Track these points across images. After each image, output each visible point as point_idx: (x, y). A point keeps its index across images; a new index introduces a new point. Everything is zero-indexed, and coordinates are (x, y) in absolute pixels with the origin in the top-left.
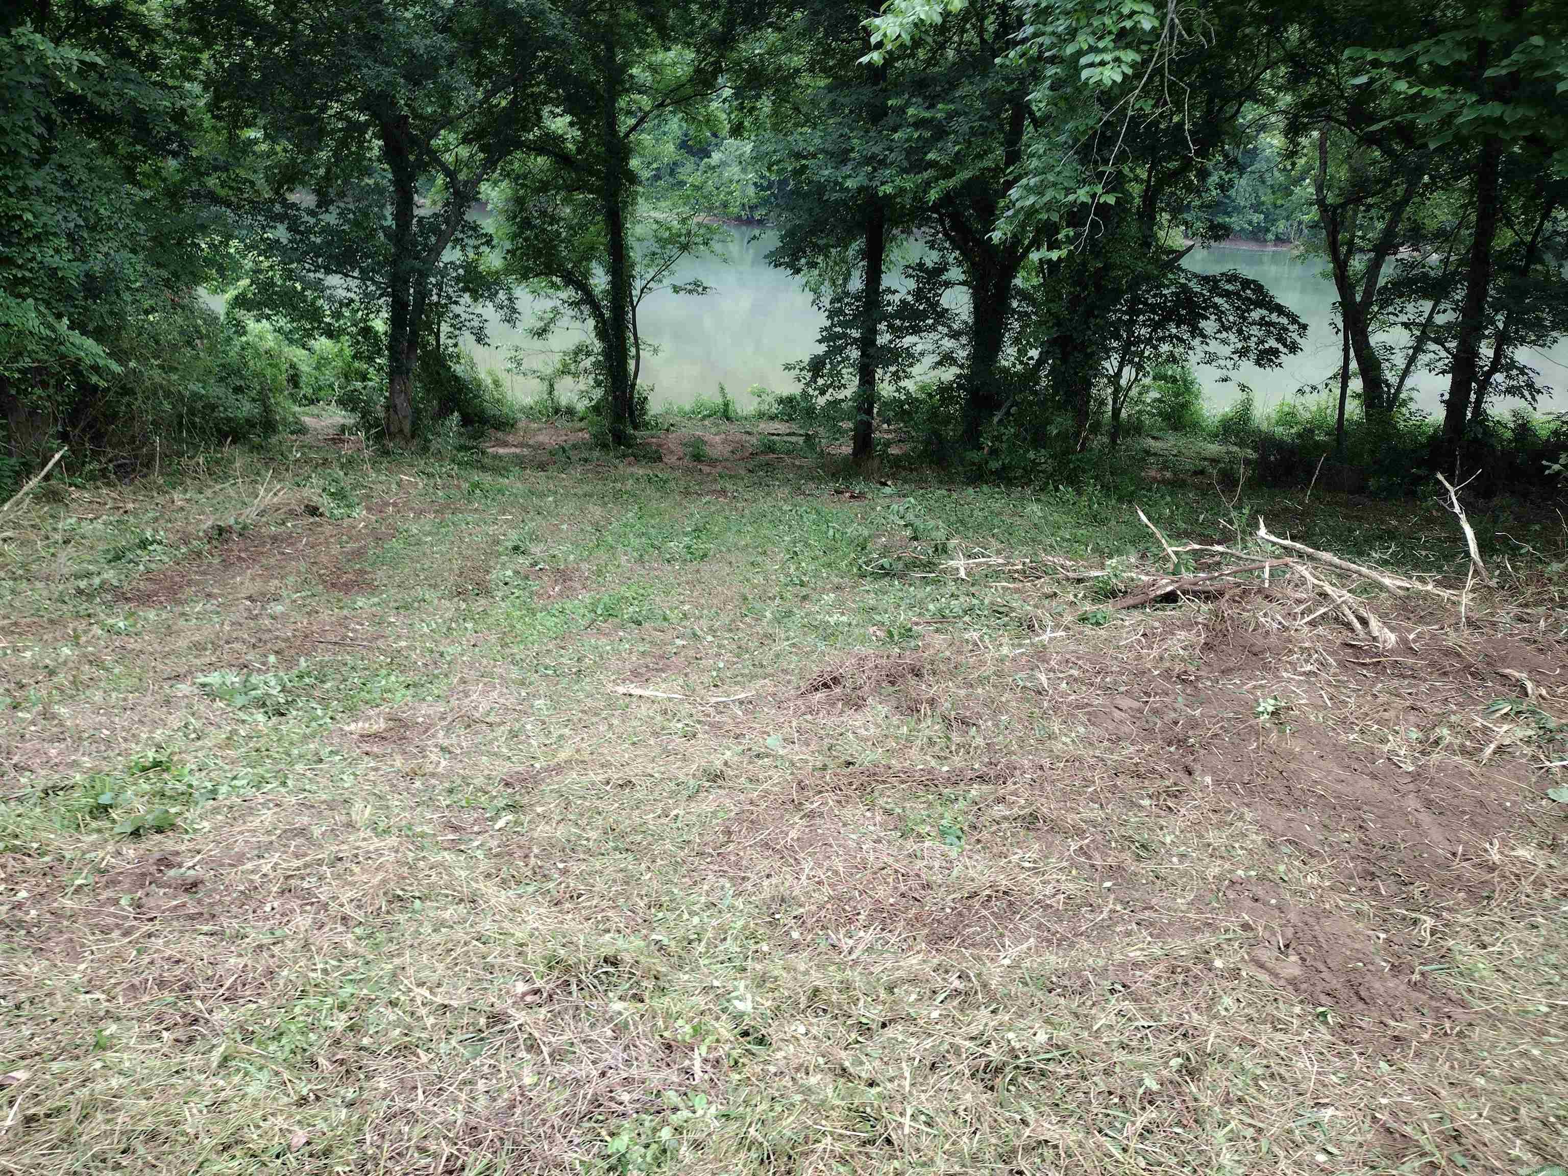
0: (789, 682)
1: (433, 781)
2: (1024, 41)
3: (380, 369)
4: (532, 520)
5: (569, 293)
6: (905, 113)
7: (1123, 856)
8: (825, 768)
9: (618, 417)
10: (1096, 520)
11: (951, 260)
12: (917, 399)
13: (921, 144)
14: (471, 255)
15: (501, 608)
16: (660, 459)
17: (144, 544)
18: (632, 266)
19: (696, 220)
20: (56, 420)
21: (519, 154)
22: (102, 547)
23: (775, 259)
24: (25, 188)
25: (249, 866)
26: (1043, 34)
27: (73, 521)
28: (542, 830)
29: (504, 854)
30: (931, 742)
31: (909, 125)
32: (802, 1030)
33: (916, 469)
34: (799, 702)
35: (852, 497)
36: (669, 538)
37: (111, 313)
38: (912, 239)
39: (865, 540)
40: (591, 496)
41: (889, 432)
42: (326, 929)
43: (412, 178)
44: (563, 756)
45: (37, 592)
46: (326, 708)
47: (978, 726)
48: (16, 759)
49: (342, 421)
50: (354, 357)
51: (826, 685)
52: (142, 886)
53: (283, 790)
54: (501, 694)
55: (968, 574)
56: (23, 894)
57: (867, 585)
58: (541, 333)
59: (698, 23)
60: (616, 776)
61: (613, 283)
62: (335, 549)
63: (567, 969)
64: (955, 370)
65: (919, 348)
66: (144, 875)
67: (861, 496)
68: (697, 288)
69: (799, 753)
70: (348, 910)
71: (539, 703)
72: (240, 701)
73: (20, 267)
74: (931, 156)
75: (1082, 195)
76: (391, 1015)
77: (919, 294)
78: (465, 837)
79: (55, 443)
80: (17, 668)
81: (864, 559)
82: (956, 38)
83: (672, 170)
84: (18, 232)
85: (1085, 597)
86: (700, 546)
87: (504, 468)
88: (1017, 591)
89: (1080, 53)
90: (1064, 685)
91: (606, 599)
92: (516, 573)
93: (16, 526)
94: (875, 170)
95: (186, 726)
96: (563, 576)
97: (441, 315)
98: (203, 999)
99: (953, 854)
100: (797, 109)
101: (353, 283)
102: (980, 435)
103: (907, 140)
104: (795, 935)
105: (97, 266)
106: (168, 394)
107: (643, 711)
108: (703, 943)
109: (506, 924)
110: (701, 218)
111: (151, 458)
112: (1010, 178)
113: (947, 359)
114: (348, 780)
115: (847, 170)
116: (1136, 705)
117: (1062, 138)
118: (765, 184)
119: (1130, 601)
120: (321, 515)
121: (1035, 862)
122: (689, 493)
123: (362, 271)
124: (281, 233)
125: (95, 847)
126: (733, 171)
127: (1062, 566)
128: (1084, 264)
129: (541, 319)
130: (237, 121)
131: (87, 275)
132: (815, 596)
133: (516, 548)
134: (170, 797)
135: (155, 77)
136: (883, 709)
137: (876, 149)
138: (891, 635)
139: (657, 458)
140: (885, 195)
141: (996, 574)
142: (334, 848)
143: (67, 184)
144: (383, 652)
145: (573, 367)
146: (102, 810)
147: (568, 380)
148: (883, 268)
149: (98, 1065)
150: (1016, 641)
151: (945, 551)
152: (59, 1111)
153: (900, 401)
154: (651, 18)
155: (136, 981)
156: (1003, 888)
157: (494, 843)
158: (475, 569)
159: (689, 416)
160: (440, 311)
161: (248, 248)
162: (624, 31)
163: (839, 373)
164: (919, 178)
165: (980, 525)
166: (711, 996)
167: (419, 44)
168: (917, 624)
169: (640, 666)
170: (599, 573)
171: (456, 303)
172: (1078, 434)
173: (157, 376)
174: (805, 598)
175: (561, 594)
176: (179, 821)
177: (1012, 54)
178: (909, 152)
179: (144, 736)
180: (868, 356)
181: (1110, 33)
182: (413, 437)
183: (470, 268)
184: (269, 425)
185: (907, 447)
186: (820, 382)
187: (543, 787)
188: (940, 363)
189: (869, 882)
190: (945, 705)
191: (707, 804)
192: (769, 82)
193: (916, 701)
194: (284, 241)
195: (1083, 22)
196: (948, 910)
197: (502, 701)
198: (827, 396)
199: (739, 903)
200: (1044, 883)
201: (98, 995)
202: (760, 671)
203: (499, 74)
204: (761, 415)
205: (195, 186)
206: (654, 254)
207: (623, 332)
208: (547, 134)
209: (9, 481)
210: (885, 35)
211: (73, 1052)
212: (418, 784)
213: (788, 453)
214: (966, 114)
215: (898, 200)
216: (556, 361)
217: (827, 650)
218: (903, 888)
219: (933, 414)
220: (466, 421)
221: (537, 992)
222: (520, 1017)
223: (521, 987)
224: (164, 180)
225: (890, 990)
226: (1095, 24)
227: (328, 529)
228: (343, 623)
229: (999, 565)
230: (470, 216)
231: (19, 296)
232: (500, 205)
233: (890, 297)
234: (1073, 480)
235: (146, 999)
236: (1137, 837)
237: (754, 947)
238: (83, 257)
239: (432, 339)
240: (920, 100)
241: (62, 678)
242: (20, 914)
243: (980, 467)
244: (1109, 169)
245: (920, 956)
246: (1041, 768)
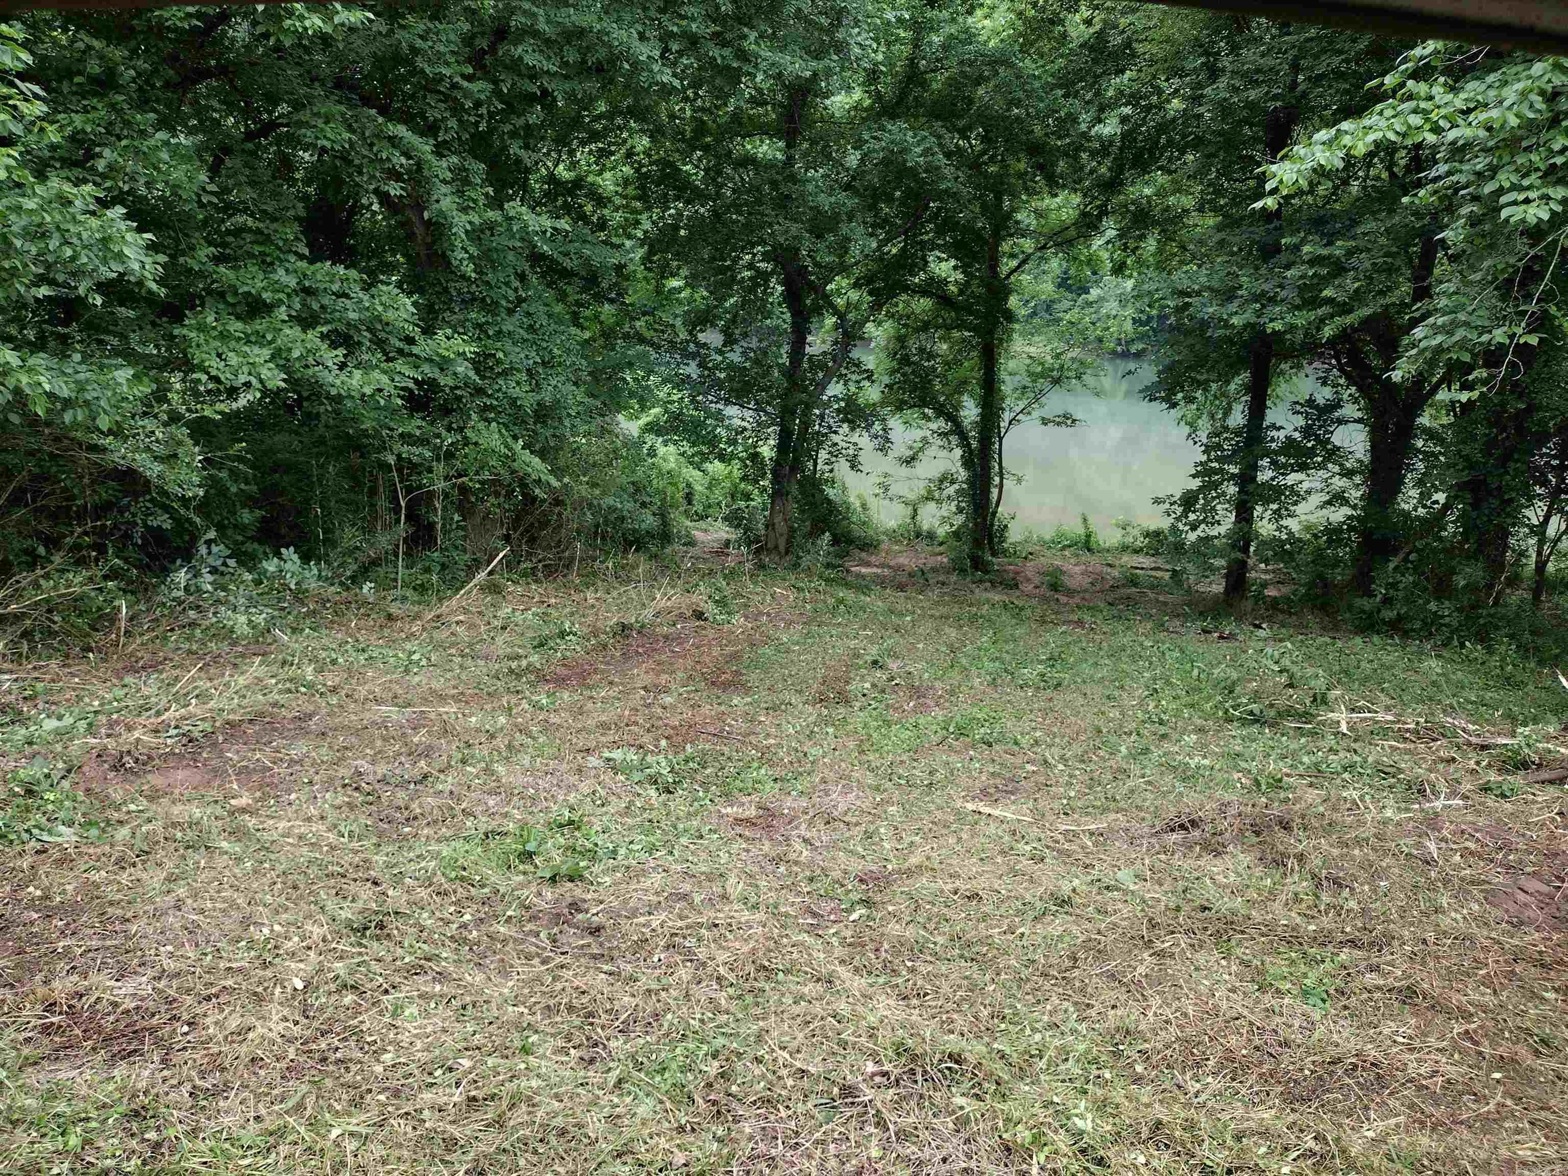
0: (1143, 819)
1: (795, 869)
2: (1436, 179)
3: (763, 490)
4: (890, 637)
5: (940, 424)
6: (1299, 250)
7: (1518, 1048)
8: (1178, 909)
9: (977, 543)
10: (1509, 682)
11: (1345, 397)
12: (1300, 540)
13: (1315, 281)
14: (853, 389)
15: (858, 719)
16: (1016, 586)
17: (562, 634)
18: (1003, 399)
19: (1070, 355)
20: (502, 525)
21: (904, 297)
22: (531, 634)
23: (1150, 394)
24: (500, 331)
25: (642, 920)
26: (1461, 171)
27: (509, 610)
28: (894, 929)
29: (858, 944)
30: (1297, 899)
31: (1303, 262)
32: (1142, 1159)
33: (1295, 614)
34: (1153, 841)
35: (1221, 637)
36: (1021, 664)
37: (554, 436)
38: (1302, 374)
39: (1234, 683)
40: (947, 618)
41: (1266, 572)
42: (704, 984)
43: (807, 320)
44: (914, 860)
45: (478, 669)
46: (707, 791)
47: (1352, 889)
48: (464, 805)
49: (726, 536)
50: (743, 479)
51: (1182, 827)
52: (557, 924)
53: (670, 858)
54: (858, 797)
55: (1350, 729)
56: (467, 917)
57: (1234, 730)
58: (909, 461)
59: (1087, 170)
60: (964, 886)
61: (983, 415)
62: (716, 651)
63: (914, 1058)
64: (1347, 511)
65: (1305, 486)
66: (558, 915)
67: (1231, 637)
68: (1067, 420)
69: (1153, 892)
70: (722, 970)
71: (892, 809)
72: (636, 777)
73: (489, 396)
74: (1327, 293)
75: (1499, 335)
76: (758, 1070)
77: (1307, 431)
78: (824, 924)
79: (500, 544)
80: (467, 730)
81: (1231, 702)
82: (1360, 173)
83: (1049, 307)
84: (492, 368)
85: (1489, 765)
86: (1055, 675)
87: (866, 587)
88: (1408, 752)
89: (1501, 191)
90: (1457, 858)
91: (958, 718)
92: (874, 685)
93: (466, 611)
94: (1263, 306)
95: (594, 793)
96: (917, 692)
97: (820, 444)
98: (603, 1027)
99: (1317, 1016)
100: (1184, 248)
101: (748, 414)
102: (1372, 580)
103: (1301, 277)
104: (1139, 1069)
105: (547, 396)
106: (590, 506)
107: (992, 829)
108: (1044, 1060)
109: (860, 1009)
110: (1075, 353)
111: (572, 559)
112: (1417, 315)
113: (1338, 499)
114: (724, 858)
115: (1233, 307)
116: (1545, 889)
117: (1477, 276)
118: (1144, 318)
119: (1545, 775)
120: (706, 619)
121: (1410, 1038)
122: (1044, 622)
123: (757, 403)
124: (692, 369)
125: (522, 886)
126: (1112, 307)
127: (1464, 730)
128: (1503, 404)
129: (911, 448)
130: (665, 272)
131: (539, 404)
132: (1174, 736)
133: (875, 662)
134: (580, 853)
135: (602, 236)
136: (1246, 859)
137: (1266, 287)
138: (1258, 784)
139: (1012, 585)
140: (1275, 333)
141: (1384, 732)
142: (712, 915)
143: (531, 329)
144: (756, 748)
145: (937, 495)
146: (526, 856)
147: (932, 505)
148: (1269, 403)
149: (523, 1066)
150: (1403, 805)
151: (1324, 702)
152: (493, 1097)
153: (1280, 540)
154: (1041, 167)
155: (551, 1002)
156: (1371, 1059)
157: (848, 933)
158: (838, 679)
159: (1047, 545)
160: (820, 439)
161: (665, 381)
162: (1013, 181)
163: (1213, 509)
164: (1312, 315)
165: (1367, 679)
166: (1051, 1111)
167: (825, 201)
168: (1288, 775)
169: (988, 786)
170: (952, 693)
171: (836, 432)
172: (1490, 586)
173: (584, 490)
174: (1164, 736)
175: (914, 710)
176: (586, 874)
177: (1422, 193)
178: (1302, 289)
179: (561, 798)
180: (1246, 493)
181: (1537, 169)
182: (787, 553)
183: (850, 400)
184: (665, 536)
185: (1285, 590)
186: (1192, 517)
187: (895, 888)
188: (1329, 503)
189: (1220, 1030)
190: (1315, 861)
191: (1056, 926)
192: (1155, 223)
193: (1282, 854)
194: (695, 376)
195: (1507, 159)
196: (1307, 1072)
197: (858, 803)
198: (1199, 532)
199: (1083, 1028)
200: (1419, 1061)
201: (522, 1009)
202: (1112, 805)
203: (892, 225)
204: (1124, 548)
205: (626, 328)
206: (1025, 387)
207: (989, 461)
208: (932, 278)
209: (463, 574)
210: (1281, 181)
211: (504, 1051)
212: (782, 869)
213: (1152, 587)
214: (1368, 250)
215: (1288, 336)
216: (920, 489)
217: (1186, 792)
218: (1257, 1042)
219: (1319, 555)
220: (835, 541)
221: (885, 1074)
222: (868, 1094)
223: (870, 1068)
224: (601, 323)
225: (1238, 1138)
226: (1519, 162)
227: (711, 633)
228: (720, 717)
229: (1387, 722)
230: (855, 354)
231: (486, 420)
232: (883, 343)
233: (1274, 433)
234: (1483, 638)
235: (559, 1019)
236: (1536, 1031)
237: (1097, 1072)
238: (537, 388)
239: (810, 465)
240: (1317, 238)
241: (500, 742)
242: (465, 933)
243: (1370, 615)
244: (1532, 307)
245: (1273, 1112)
246: (1424, 942)
